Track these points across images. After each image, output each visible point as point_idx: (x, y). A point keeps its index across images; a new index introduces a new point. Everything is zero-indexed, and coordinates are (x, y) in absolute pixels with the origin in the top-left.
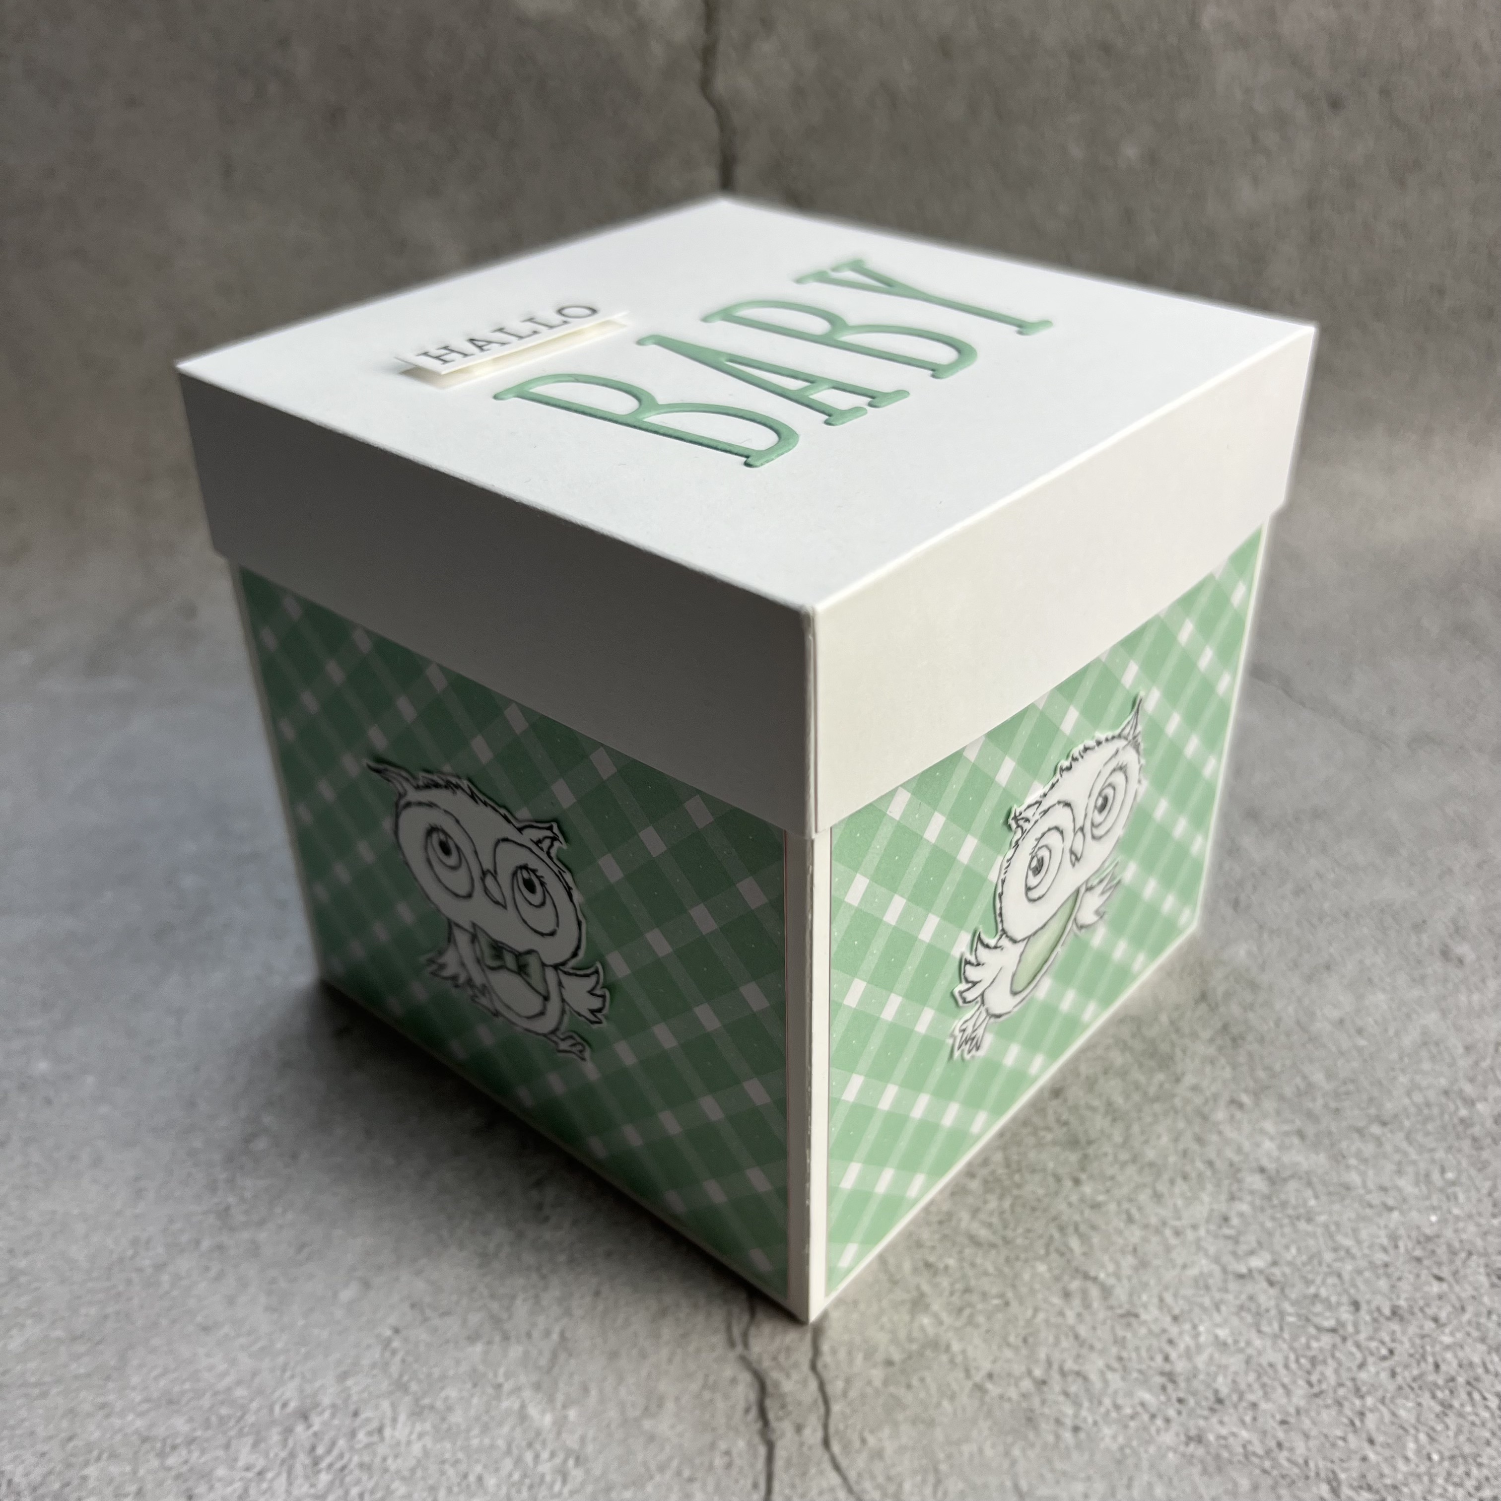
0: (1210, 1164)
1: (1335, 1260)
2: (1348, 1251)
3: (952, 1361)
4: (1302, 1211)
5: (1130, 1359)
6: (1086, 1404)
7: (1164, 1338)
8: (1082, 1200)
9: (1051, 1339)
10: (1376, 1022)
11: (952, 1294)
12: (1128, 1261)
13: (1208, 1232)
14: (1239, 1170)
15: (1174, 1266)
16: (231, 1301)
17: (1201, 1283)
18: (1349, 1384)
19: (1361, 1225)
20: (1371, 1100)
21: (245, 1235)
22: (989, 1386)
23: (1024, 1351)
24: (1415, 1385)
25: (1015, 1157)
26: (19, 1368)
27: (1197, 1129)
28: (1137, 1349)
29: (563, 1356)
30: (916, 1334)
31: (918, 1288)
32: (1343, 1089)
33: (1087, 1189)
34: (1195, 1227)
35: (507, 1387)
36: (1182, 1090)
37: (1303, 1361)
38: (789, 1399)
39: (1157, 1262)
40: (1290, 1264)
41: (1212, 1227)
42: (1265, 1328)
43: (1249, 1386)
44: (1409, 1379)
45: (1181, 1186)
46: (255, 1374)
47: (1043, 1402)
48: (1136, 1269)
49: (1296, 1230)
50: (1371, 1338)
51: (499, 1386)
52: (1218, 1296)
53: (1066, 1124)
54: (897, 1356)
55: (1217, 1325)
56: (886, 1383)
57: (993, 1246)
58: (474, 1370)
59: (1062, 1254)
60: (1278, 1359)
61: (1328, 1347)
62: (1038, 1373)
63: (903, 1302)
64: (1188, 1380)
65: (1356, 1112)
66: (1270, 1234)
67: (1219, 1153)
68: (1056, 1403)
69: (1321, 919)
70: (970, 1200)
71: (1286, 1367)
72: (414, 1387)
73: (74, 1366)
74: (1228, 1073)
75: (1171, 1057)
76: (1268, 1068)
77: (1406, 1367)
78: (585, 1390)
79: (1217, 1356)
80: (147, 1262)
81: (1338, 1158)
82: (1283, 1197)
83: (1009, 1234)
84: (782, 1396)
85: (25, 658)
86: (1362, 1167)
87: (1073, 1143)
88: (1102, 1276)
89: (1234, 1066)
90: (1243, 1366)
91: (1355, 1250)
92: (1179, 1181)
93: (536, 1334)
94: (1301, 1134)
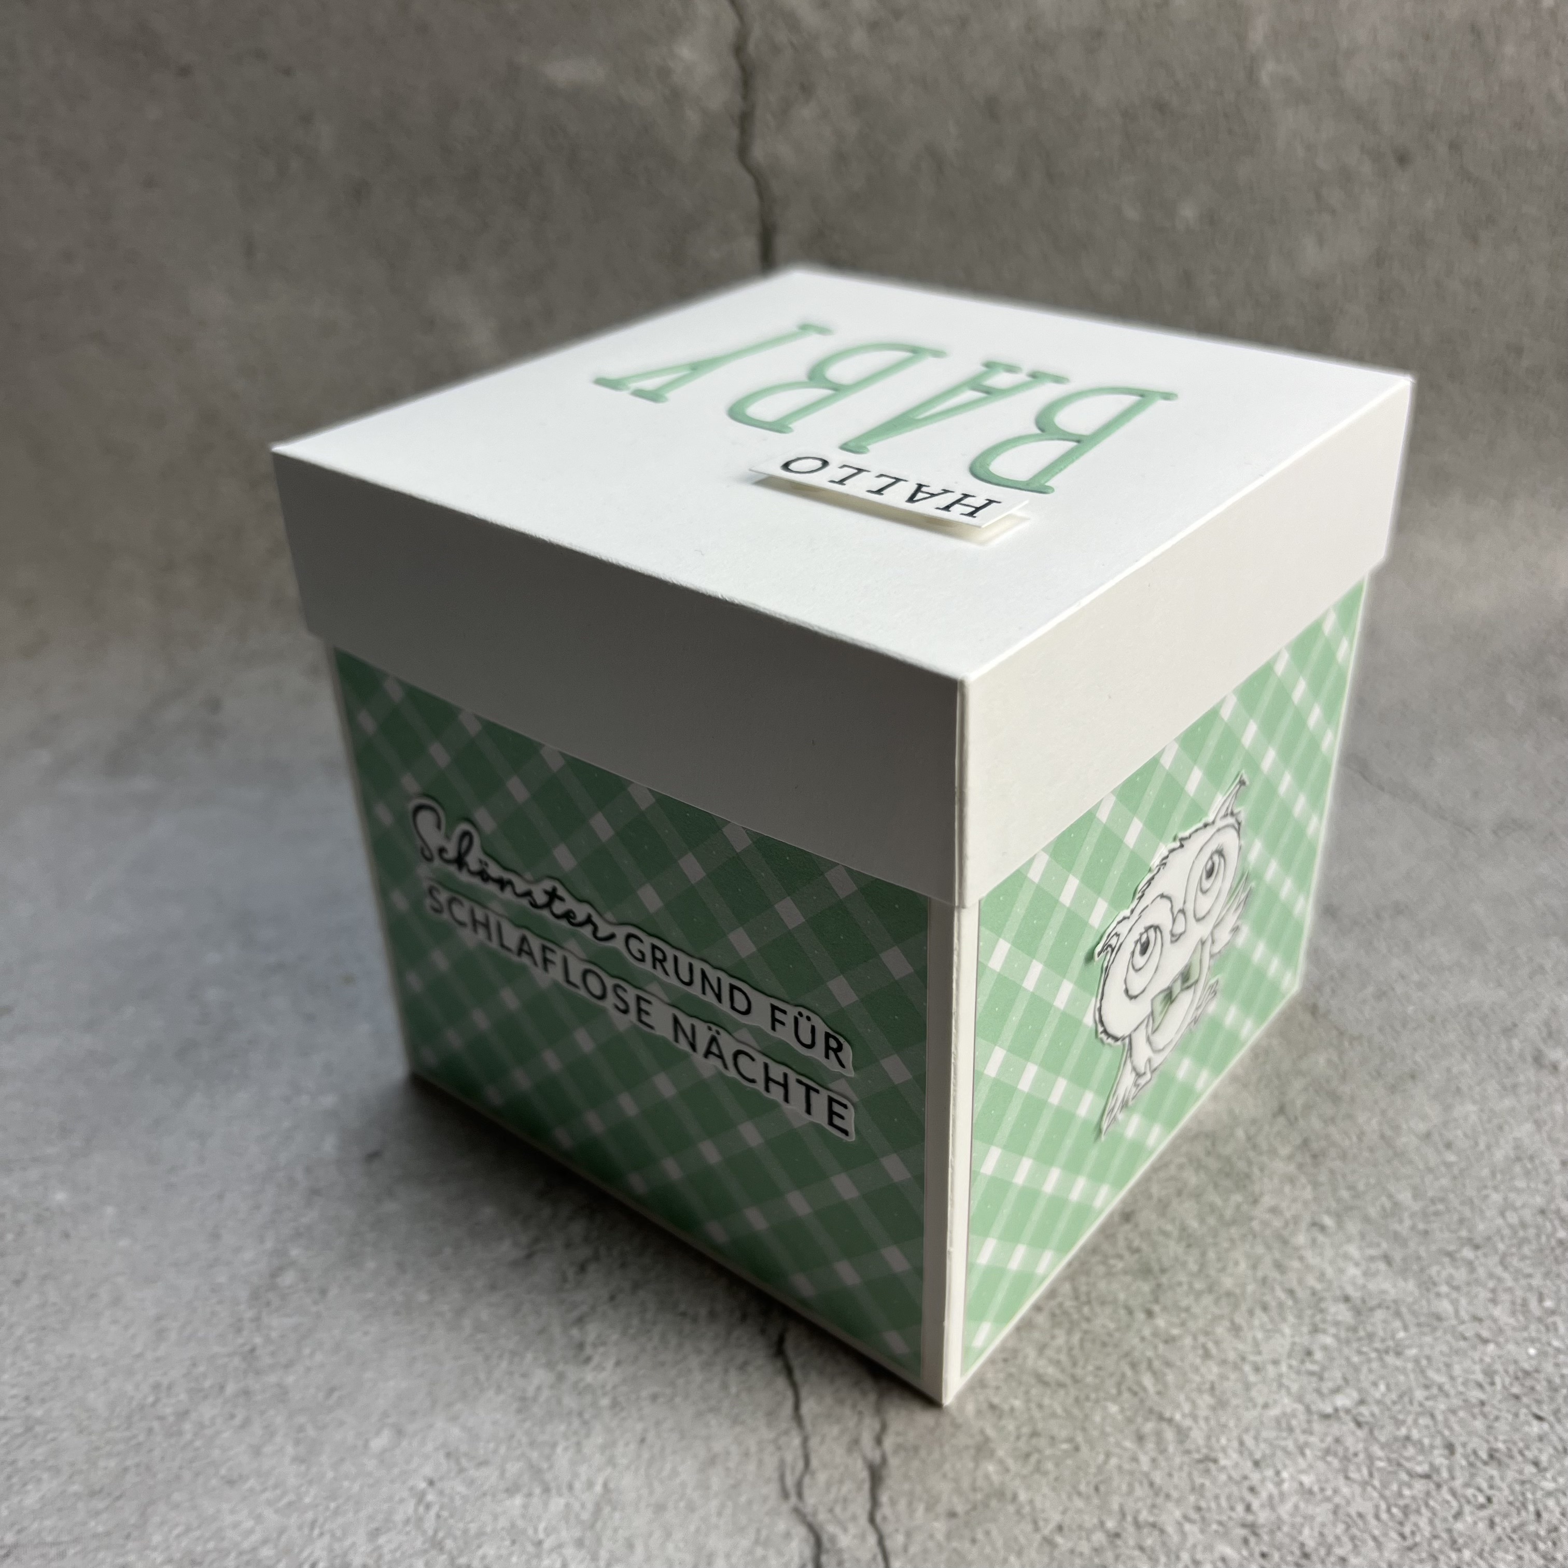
0: (1291, 1292)
1: (1427, 1399)
2: (1441, 1388)
3: (1018, 1512)
4: (1391, 1343)
5: (1209, 1509)
6: (1163, 1559)
7: (1246, 1484)
8: (1155, 1334)
9: (1124, 1487)
10: (1466, 1135)
11: (1018, 1438)
12: (1206, 1400)
13: (1290, 1367)
14: (1321, 1299)
15: (1255, 1406)
16: (257, 1451)
17: (1284, 1425)
18: (1445, 1536)
19: (1456, 1359)
20: (1462, 1221)
21: (272, 1379)
22: (1059, 1540)
23: (1096, 1501)
24: (1515, 1537)
25: (1083, 1289)
26: (35, 1526)
27: (1277, 1255)
28: (1217, 1498)
29: (607, 1510)
30: (980, 1482)
31: (982, 1432)
32: (1432, 1209)
33: (1161, 1322)
34: (1276, 1362)
35: (547, 1545)
36: (1259, 1212)
37: (1395, 1510)
38: (846, 1556)
39: (1235, 1402)
40: (1379, 1402)
41: (1294, 1363)
42: (1354, 1475)
43: (1338, 1538)
44: (1509, 1530)
45: (1261, 1317)
46: (282, 1531)
47: (1117, 1558)
48: (1213, 1409)
49: (1384, 1365)
50: (1467, 1485)
51: (539, 1543)
52: (1302, 1438)
53: (1137, 1250)
54: (960, 1508)
55: (1302, 1472)
56: (949, 1536)
57: (1061, 1385)
58: (513, 1525)
59: (1135, 1394)
60: (1367, 1508)
61: (1421, 1495)
62: (1110, 1524)
63: (967, 1447)
64: (1272, 1532)
65: (1447, 1235)
66: (1357, 1369)
67: (1301, 1281)
68: (1131, 1558)
69: (1404, 1026)
70: (1036, 1335)
71: (1377, 1517)
72: (449, 1544)
73: (92, 1524)
74: (1308, 1193)
75: (1248, 1176)
76: (1351, 1188)
77: (1506, 1516)
78: (630, 1546)
79: (1302, 1505)
80: (168, 1410)
81: (1428, 1285)
82: (1369, 1328)
83: (1079, 1372)
84: (839, 1552)
86: (1454, 1295)
87: (1145, 1271)
88: (1178, 1417)
89: (1316, 1185)
90: (1331, 1517)
91: (1447, 1387)
92: (1258, 1312)
93: (578, 1485)
94: (1387, 1259)
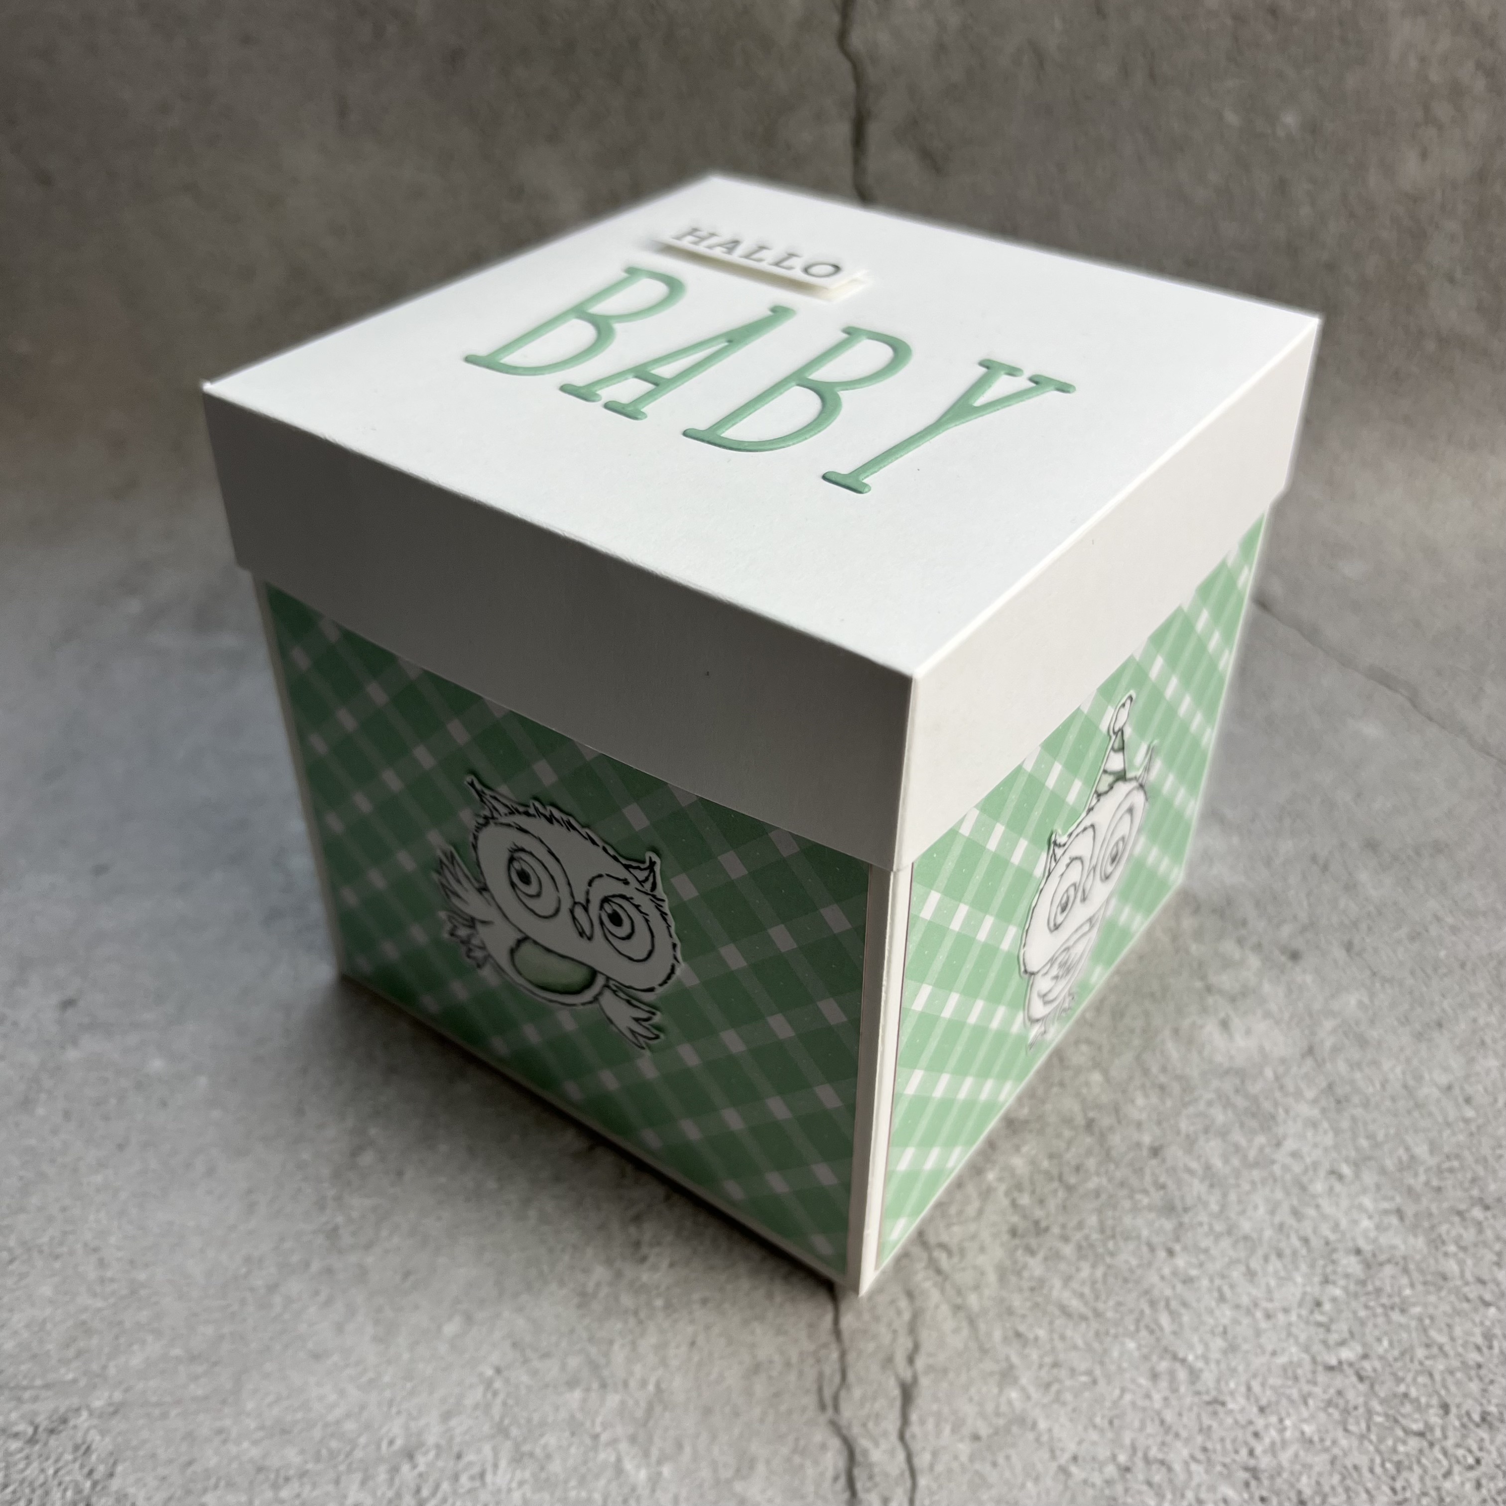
0: (1306, 1241)
1: (1427, 1358)
2: (1441, 1348)
3: (1038, 1440)
4: (1397, 1300)
5: (1215, 1451)
6: (1169, 1496)
7: (1251, 1429)
8: (1175, 1273)
9: (1137, 1424)
10: (1486, 1090)
11: (1041, 1366)
12: (1219, 1343)
13: (1299, 1316)
14: (1334, 1250)
15: (1263, 1352)
16: (339, 1328)
17: (1290, 1373)
18: (1433, 1493)
19: (1457, 1319)
20: (1474, 1180)
21: (353, 1258)
22: (1073, 1469)
23: (1110, 1435)
24: (1499, 1499)
25: (1110, 1222)
26: (140, 1386)
27: (1295, 1202)
28: (1222, 1440)
29: (658, 1409)
30: (1004, 1408)
31: (1007, 1359)
32: (1446, 1165)
33: (1180, 1261)
34: (1286, 1311)
35: (604, 1437)
36: (1281, 1156)
37: (1388, 1465)
38: (876, 1470)
39: (1245, 1347)
40: (1381, 1358)
41: (1304, 1312)
42: (1352, 1428)
43: (1333, 1488)
44: (1493, 1492)
45: (1275, 1264)
46: (363, 1407)
47: (1127, 1490)
48: (1225, 1352)
49: (1389, 1321)
50: (1458, 1446)
51: (596, 1437)
52: (1306, 1388)
53: (1163, 1187)
54: (984, 1431)
55: (1304, 1421)
56: (972, 1458)
57: (1083, 1318)
58: (572, 1417)
59: (1152, 1332)
60: (1363, 1461)
61: (1414, 1452)
62: (1122, 1458)
63: (992, 1374)
64: (1272, 1478)
65: (1459, 1193)
66: (1363, 1323)
67: (1315, 1231)
68: (1140, 1493)
69: (1435, 970)
70: (1063, 1266)
71: (1371, 1470)
72: (514, 1432)
73: (192, 1386)
74: (1329, 1140)
75: (1273, 1117)
76: (1371, 1137)
77: (1492, 1478)
78: (680, 1446)
79: (1302, 1453)
80: (259, 1283)
81: (1436, 1243)
82: (1378, 1283)
83: (1100, 1306)
84: (870, 1466)
85: (134, 606)
86: (1461, 1255)
87: (1169, 1209)
88: (1191, 1358)
89: (1337, 1132)
90: (1328, 1467)
91: (1447, 1348)
92: (1273, 1258)
93: (633, 1384)
94: (1400, 1213)
